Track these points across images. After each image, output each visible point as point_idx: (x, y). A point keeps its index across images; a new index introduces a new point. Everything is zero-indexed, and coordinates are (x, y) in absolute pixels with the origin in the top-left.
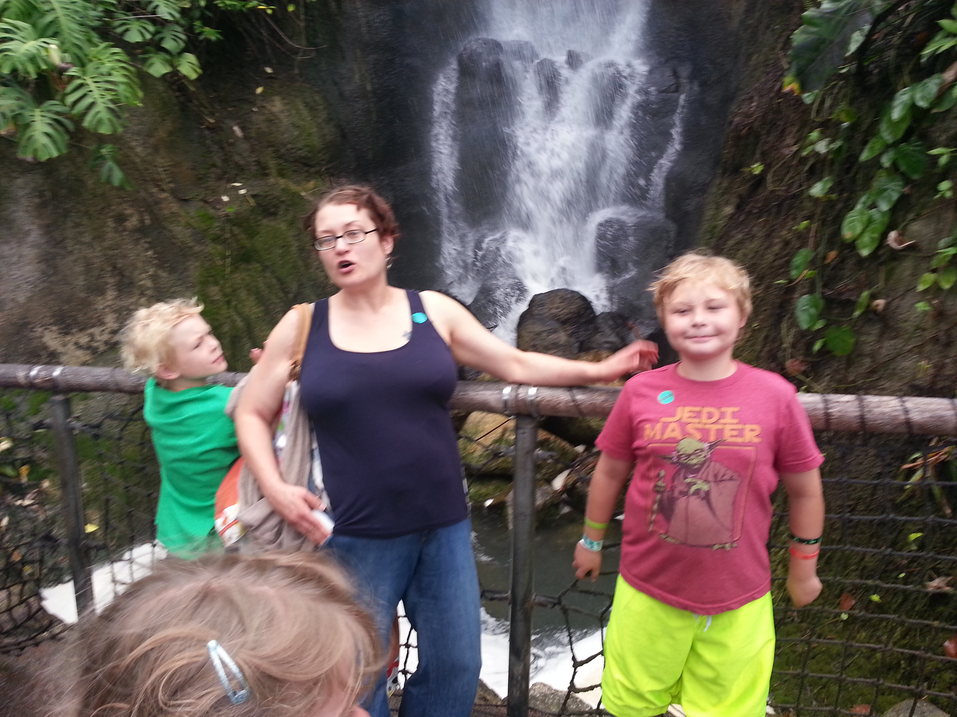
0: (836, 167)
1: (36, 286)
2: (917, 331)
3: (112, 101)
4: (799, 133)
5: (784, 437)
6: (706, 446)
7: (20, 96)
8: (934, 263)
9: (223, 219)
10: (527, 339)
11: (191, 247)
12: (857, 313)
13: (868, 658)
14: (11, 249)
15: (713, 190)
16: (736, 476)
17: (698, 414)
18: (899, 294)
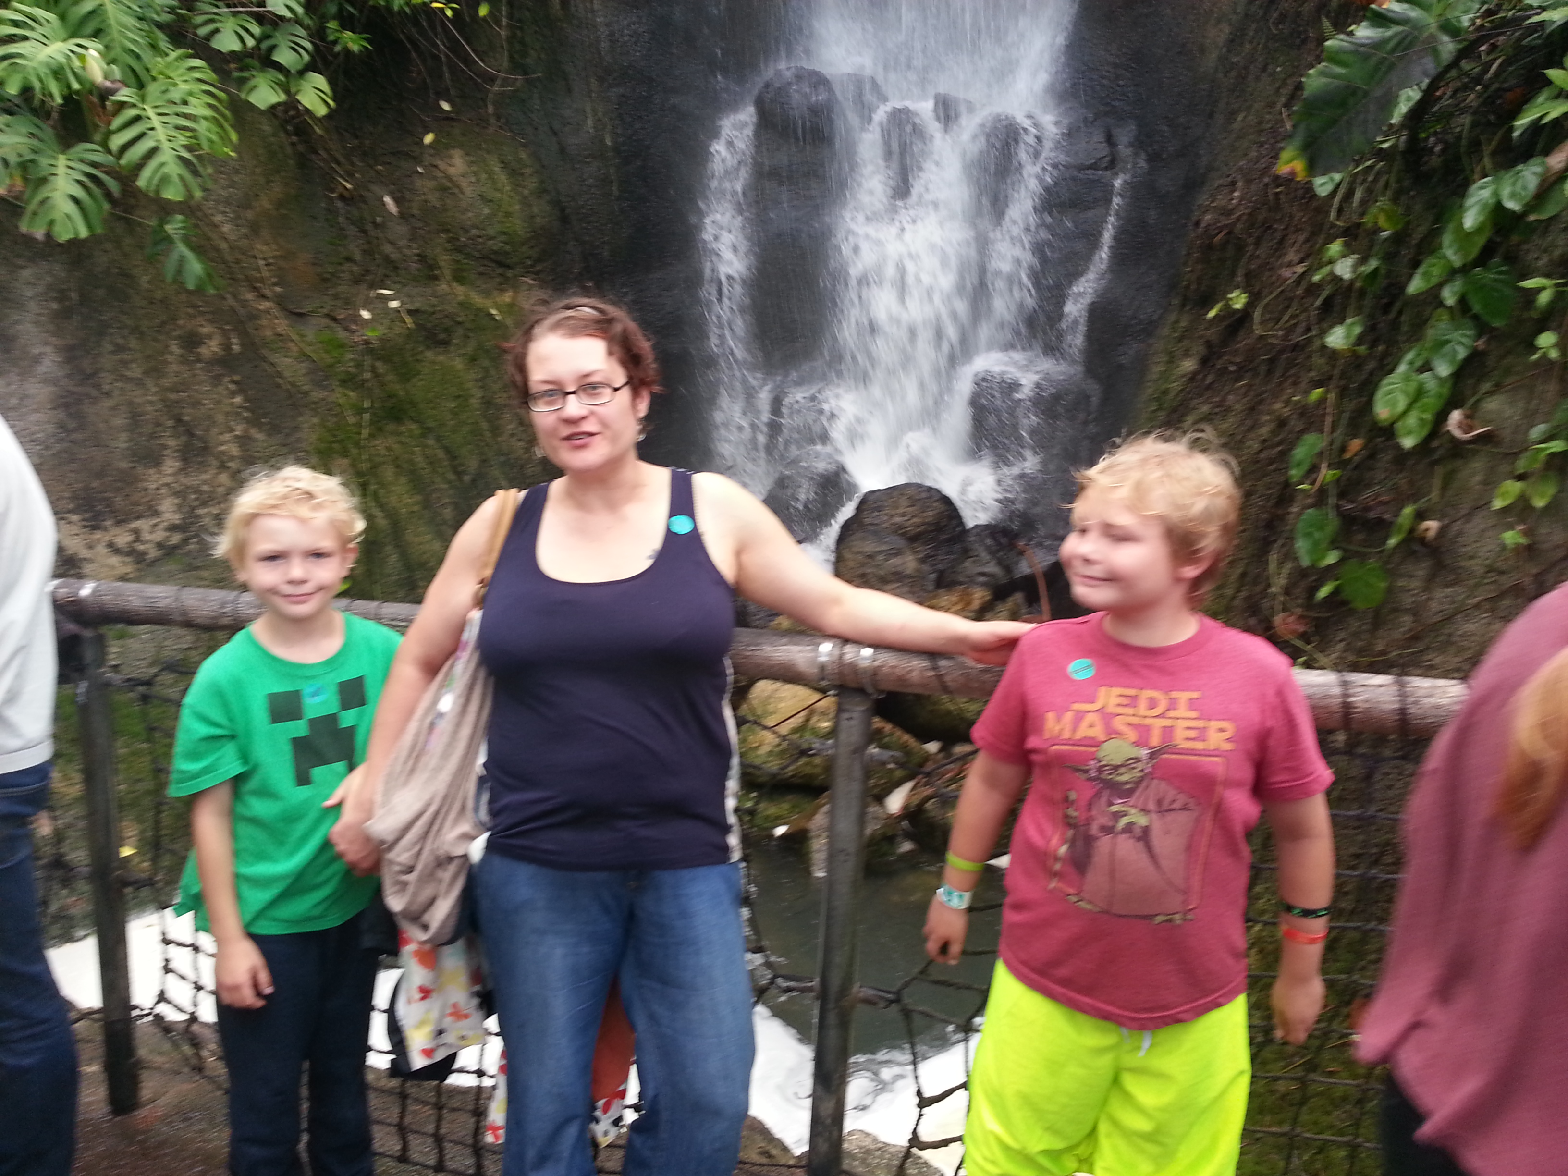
0: (1368, 302)
1: (47, 448)
2: (1490, 575)
3: (186, 147)
4: (1308, 245)
5: (1272, 742)
6: (1144, 752)
7: (34, 130)
8: (1521, 465)
9: (361, 347)
10: (851, 564)
11: (306, 393)
12: (1392, 542)
14: (9, 384)
15: (1166, 331)
16: (1192, 804)
17: (1133, 701)
18: (1464, 512)
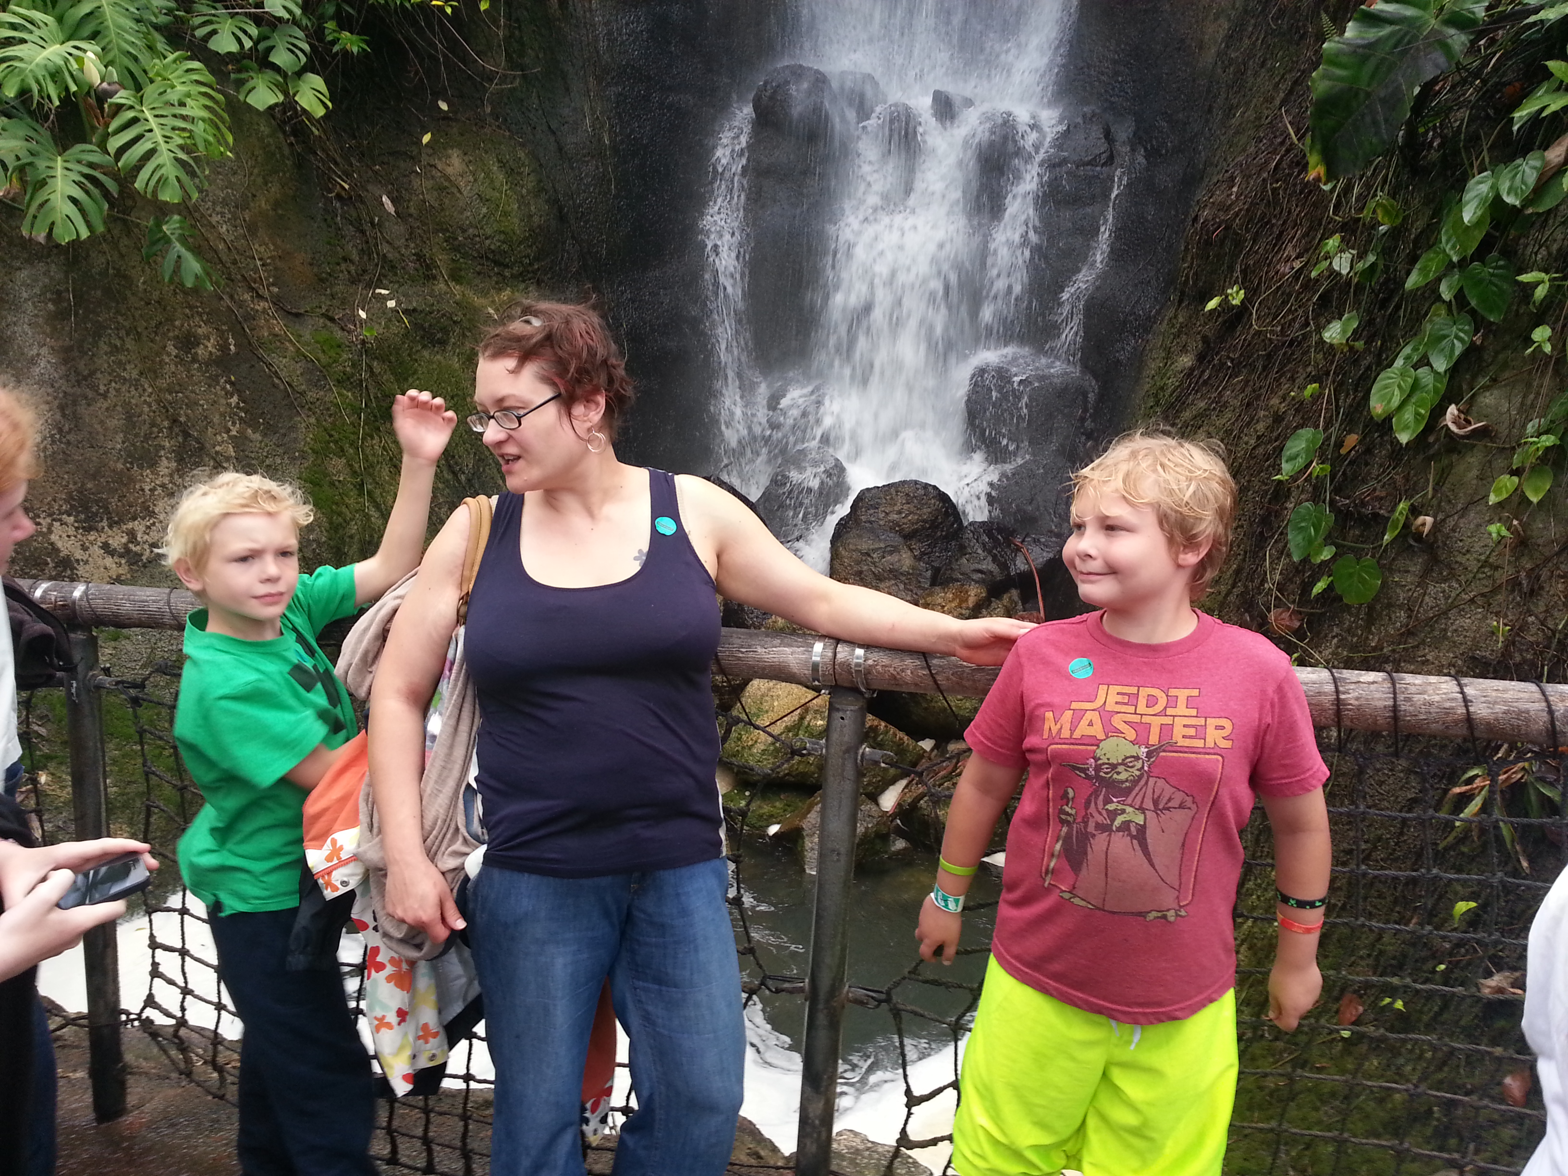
0: (1365, 297)
2: (1484, 570)
3: (182, 147)
4: (1306, 240)
5: (1269, 738)
6: (1142, 751)
7: (32, 133)
8: (1518, 460)
9: (358, 347)
10: (846, 562)
11: (303, 393)
12: (1388, 537)
13: (1381, 1101)
15: (1163, 327)
16: (1188, 802)
17: (1132, 699)
18: (1459, 507)
